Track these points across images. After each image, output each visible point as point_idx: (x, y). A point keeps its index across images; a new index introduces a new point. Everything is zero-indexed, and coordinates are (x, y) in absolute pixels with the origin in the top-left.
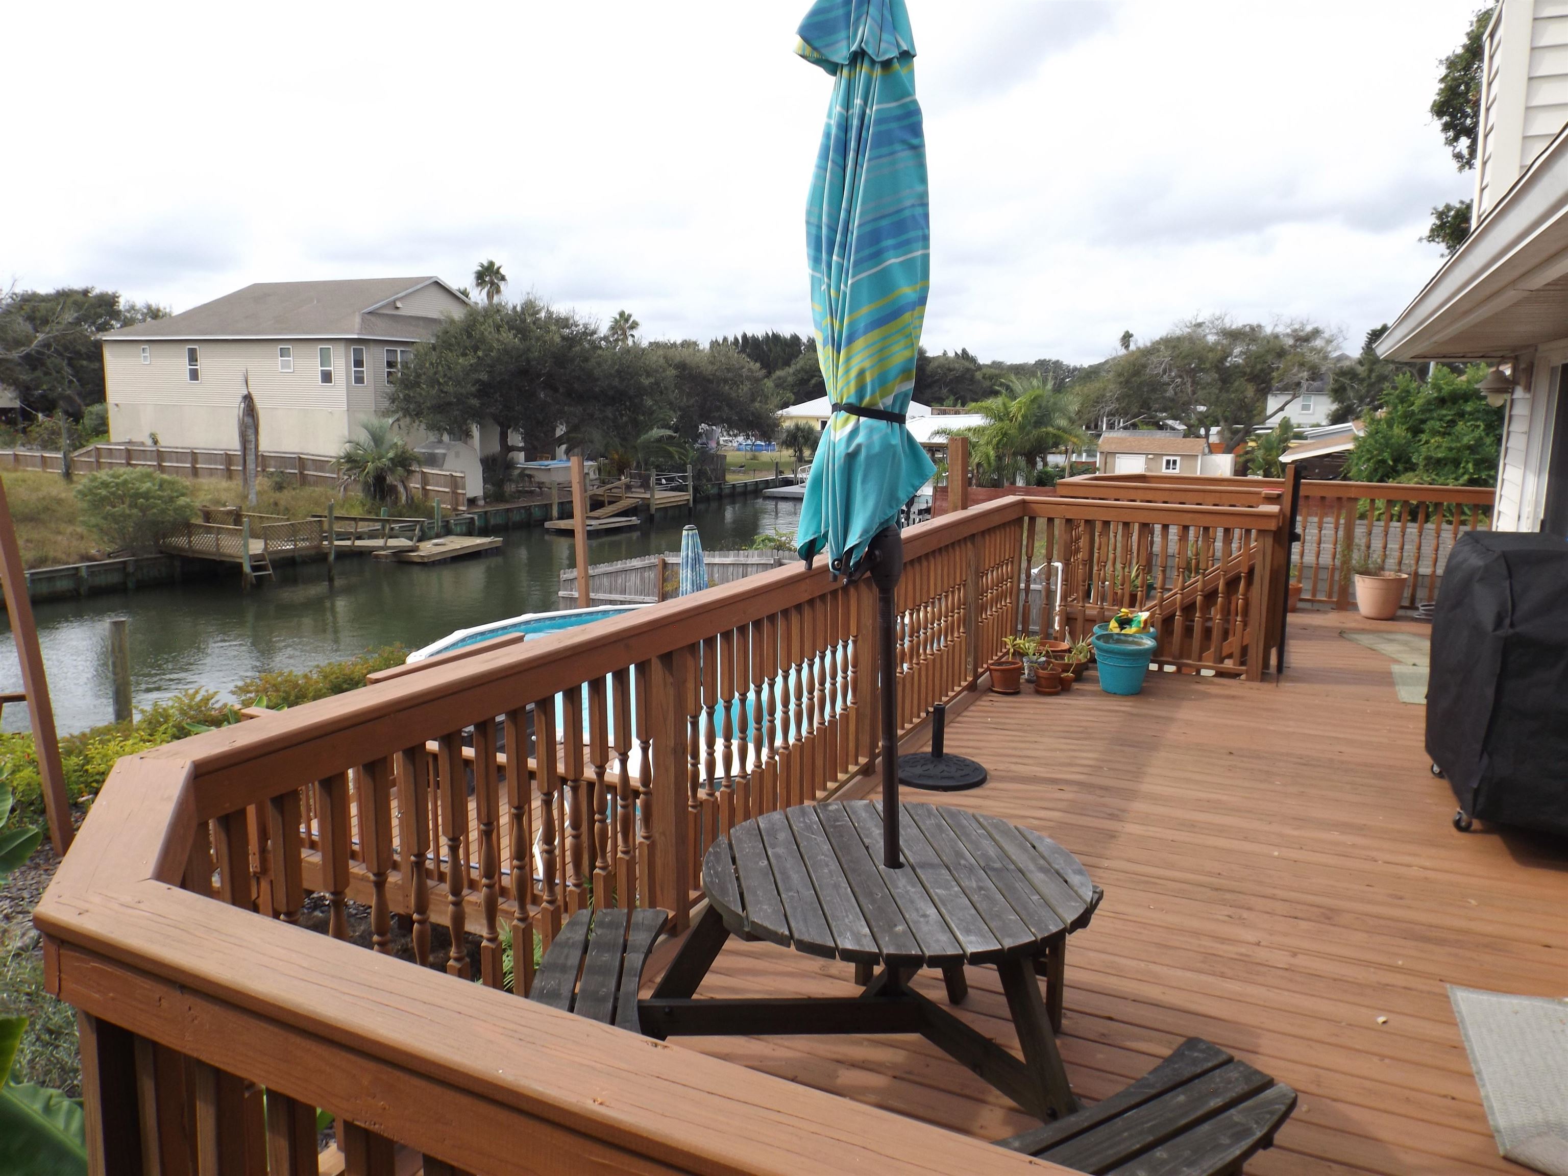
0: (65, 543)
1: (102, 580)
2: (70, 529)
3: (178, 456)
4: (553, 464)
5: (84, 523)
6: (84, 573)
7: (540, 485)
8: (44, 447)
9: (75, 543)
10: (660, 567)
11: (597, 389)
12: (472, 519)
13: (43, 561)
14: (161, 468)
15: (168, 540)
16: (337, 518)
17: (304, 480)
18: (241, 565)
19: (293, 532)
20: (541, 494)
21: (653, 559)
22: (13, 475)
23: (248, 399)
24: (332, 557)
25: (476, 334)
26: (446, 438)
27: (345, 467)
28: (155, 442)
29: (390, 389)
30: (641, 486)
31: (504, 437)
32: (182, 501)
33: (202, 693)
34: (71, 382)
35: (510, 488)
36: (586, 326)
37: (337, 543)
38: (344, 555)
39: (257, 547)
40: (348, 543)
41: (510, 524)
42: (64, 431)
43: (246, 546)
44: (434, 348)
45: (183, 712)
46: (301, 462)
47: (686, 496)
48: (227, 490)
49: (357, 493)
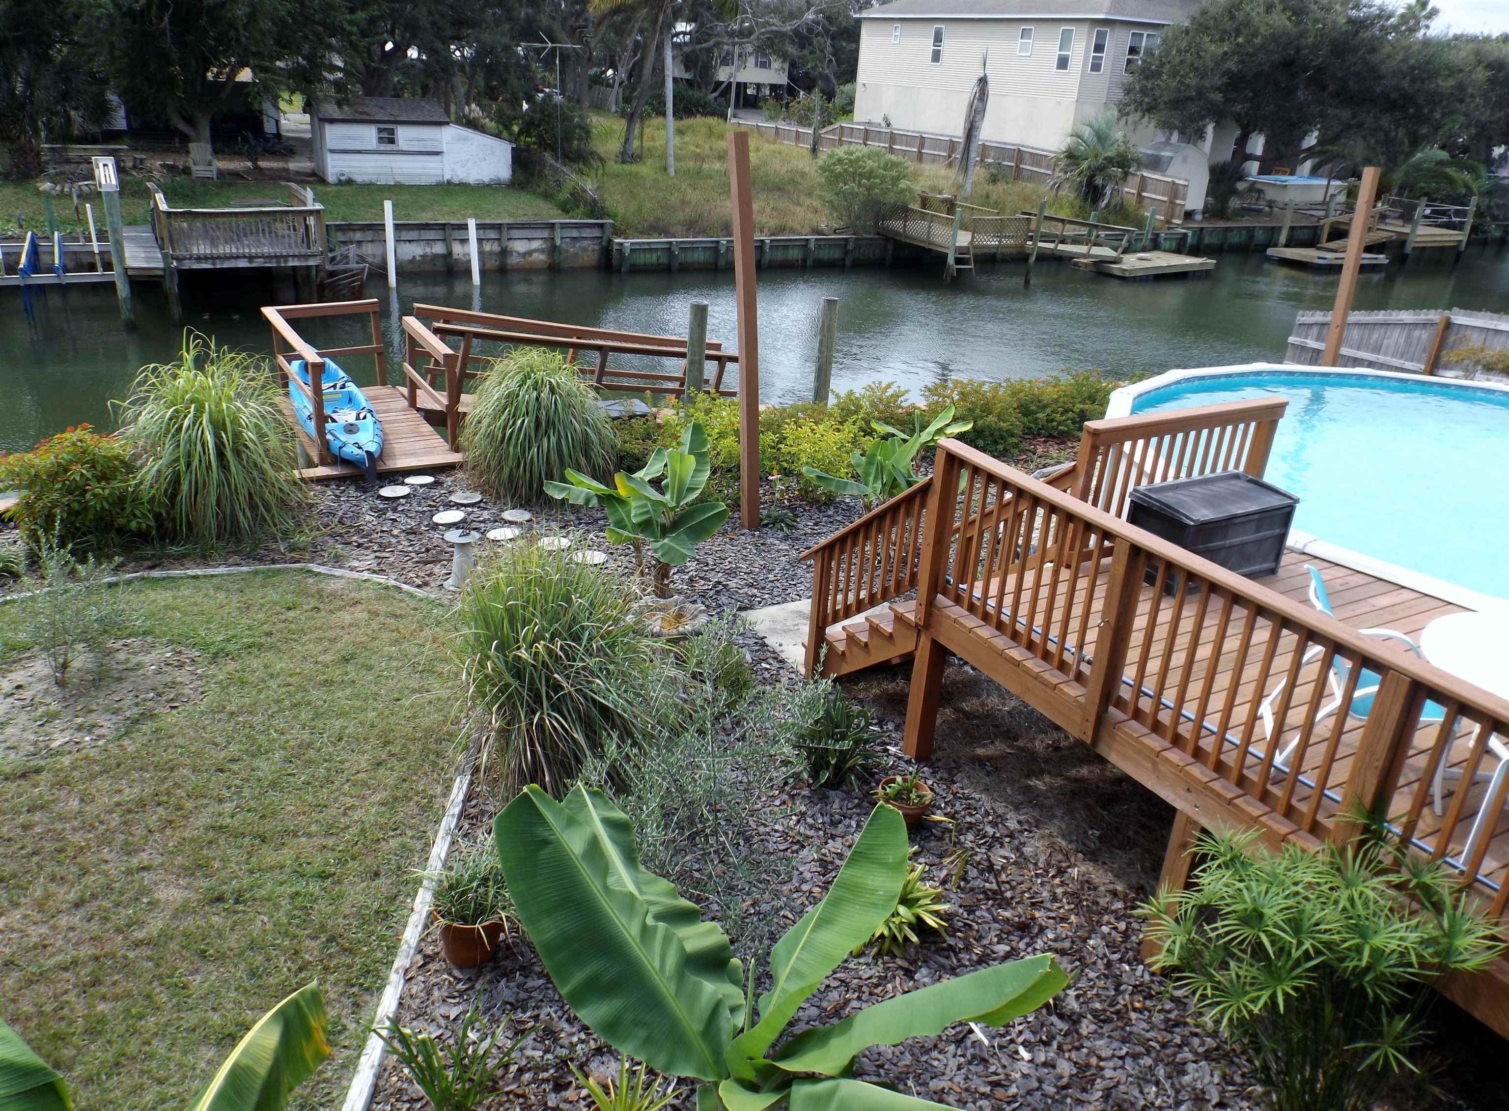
0: (802, 214)
1: (825, 254)
2: (808, 202)
3: (908, 139)
4: (1291, 180)
5: (820, 197)
6: (812, 245)
7: (1271, 204)
8: (800, 123)
9: (810, 215)
10: (1441, 326)
11: (1378, 90)
12: (1185, 235)
13: (781, 230)
14: (891, 150)
15: (886, 223)
16: (1046, 218)
17: (1018, 174)
18: (946, 255)
19: (999, 228)
20: (1270, 214)
21: (1434, 316)
22: (772, 147)
23: (983, 82)
24: (1033, 259)
25: (1240, 15)
26: (1175, 136)
27: (1062, 164)
28: (888, 125)
29: (1128, 78)
30: (1401, 217)
31: (1242, 141)
32: (903, 184)
33: (894, 388)
34: (830, 61)
35: (1234, 203)
36: (1381, 9)
37: (1040, 244)
38: (1045, 258)
39: (964, 239)
40: (1051, 246)
41: (1226, 246)
42: (817, 108)
43: (954, 236)
44: (1187, 32)
45: (873, 404)
46: (1019, 155)
47: (1459, 237)
48: (946, 178)
49: (1068, 194)
